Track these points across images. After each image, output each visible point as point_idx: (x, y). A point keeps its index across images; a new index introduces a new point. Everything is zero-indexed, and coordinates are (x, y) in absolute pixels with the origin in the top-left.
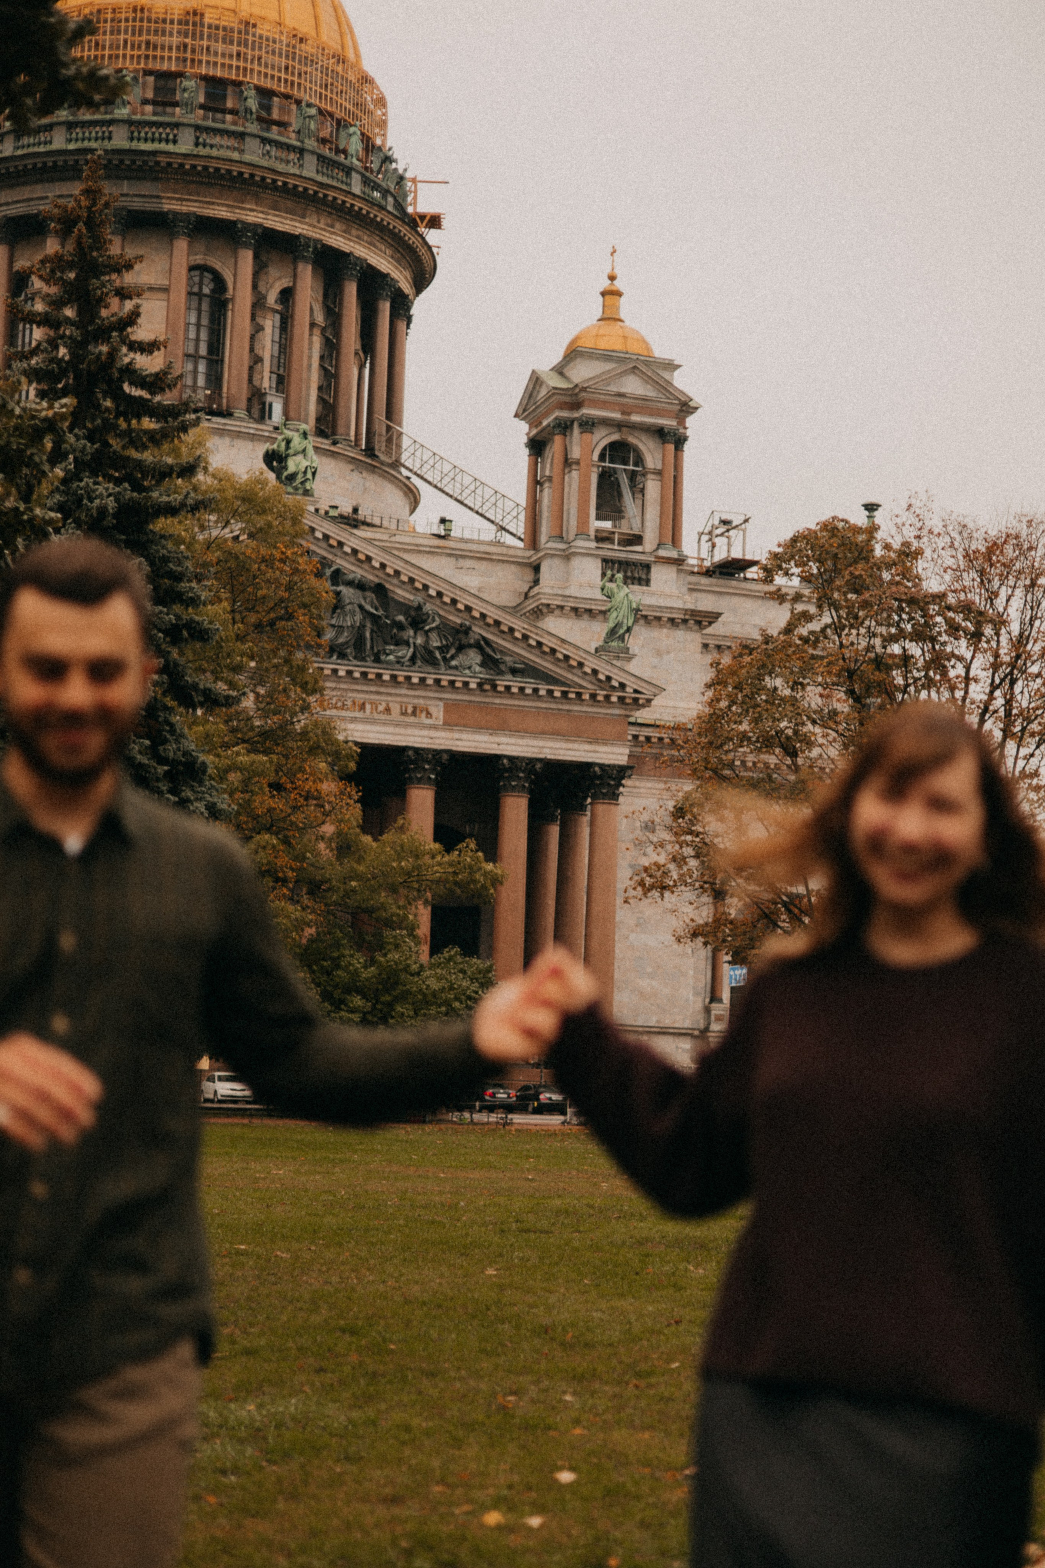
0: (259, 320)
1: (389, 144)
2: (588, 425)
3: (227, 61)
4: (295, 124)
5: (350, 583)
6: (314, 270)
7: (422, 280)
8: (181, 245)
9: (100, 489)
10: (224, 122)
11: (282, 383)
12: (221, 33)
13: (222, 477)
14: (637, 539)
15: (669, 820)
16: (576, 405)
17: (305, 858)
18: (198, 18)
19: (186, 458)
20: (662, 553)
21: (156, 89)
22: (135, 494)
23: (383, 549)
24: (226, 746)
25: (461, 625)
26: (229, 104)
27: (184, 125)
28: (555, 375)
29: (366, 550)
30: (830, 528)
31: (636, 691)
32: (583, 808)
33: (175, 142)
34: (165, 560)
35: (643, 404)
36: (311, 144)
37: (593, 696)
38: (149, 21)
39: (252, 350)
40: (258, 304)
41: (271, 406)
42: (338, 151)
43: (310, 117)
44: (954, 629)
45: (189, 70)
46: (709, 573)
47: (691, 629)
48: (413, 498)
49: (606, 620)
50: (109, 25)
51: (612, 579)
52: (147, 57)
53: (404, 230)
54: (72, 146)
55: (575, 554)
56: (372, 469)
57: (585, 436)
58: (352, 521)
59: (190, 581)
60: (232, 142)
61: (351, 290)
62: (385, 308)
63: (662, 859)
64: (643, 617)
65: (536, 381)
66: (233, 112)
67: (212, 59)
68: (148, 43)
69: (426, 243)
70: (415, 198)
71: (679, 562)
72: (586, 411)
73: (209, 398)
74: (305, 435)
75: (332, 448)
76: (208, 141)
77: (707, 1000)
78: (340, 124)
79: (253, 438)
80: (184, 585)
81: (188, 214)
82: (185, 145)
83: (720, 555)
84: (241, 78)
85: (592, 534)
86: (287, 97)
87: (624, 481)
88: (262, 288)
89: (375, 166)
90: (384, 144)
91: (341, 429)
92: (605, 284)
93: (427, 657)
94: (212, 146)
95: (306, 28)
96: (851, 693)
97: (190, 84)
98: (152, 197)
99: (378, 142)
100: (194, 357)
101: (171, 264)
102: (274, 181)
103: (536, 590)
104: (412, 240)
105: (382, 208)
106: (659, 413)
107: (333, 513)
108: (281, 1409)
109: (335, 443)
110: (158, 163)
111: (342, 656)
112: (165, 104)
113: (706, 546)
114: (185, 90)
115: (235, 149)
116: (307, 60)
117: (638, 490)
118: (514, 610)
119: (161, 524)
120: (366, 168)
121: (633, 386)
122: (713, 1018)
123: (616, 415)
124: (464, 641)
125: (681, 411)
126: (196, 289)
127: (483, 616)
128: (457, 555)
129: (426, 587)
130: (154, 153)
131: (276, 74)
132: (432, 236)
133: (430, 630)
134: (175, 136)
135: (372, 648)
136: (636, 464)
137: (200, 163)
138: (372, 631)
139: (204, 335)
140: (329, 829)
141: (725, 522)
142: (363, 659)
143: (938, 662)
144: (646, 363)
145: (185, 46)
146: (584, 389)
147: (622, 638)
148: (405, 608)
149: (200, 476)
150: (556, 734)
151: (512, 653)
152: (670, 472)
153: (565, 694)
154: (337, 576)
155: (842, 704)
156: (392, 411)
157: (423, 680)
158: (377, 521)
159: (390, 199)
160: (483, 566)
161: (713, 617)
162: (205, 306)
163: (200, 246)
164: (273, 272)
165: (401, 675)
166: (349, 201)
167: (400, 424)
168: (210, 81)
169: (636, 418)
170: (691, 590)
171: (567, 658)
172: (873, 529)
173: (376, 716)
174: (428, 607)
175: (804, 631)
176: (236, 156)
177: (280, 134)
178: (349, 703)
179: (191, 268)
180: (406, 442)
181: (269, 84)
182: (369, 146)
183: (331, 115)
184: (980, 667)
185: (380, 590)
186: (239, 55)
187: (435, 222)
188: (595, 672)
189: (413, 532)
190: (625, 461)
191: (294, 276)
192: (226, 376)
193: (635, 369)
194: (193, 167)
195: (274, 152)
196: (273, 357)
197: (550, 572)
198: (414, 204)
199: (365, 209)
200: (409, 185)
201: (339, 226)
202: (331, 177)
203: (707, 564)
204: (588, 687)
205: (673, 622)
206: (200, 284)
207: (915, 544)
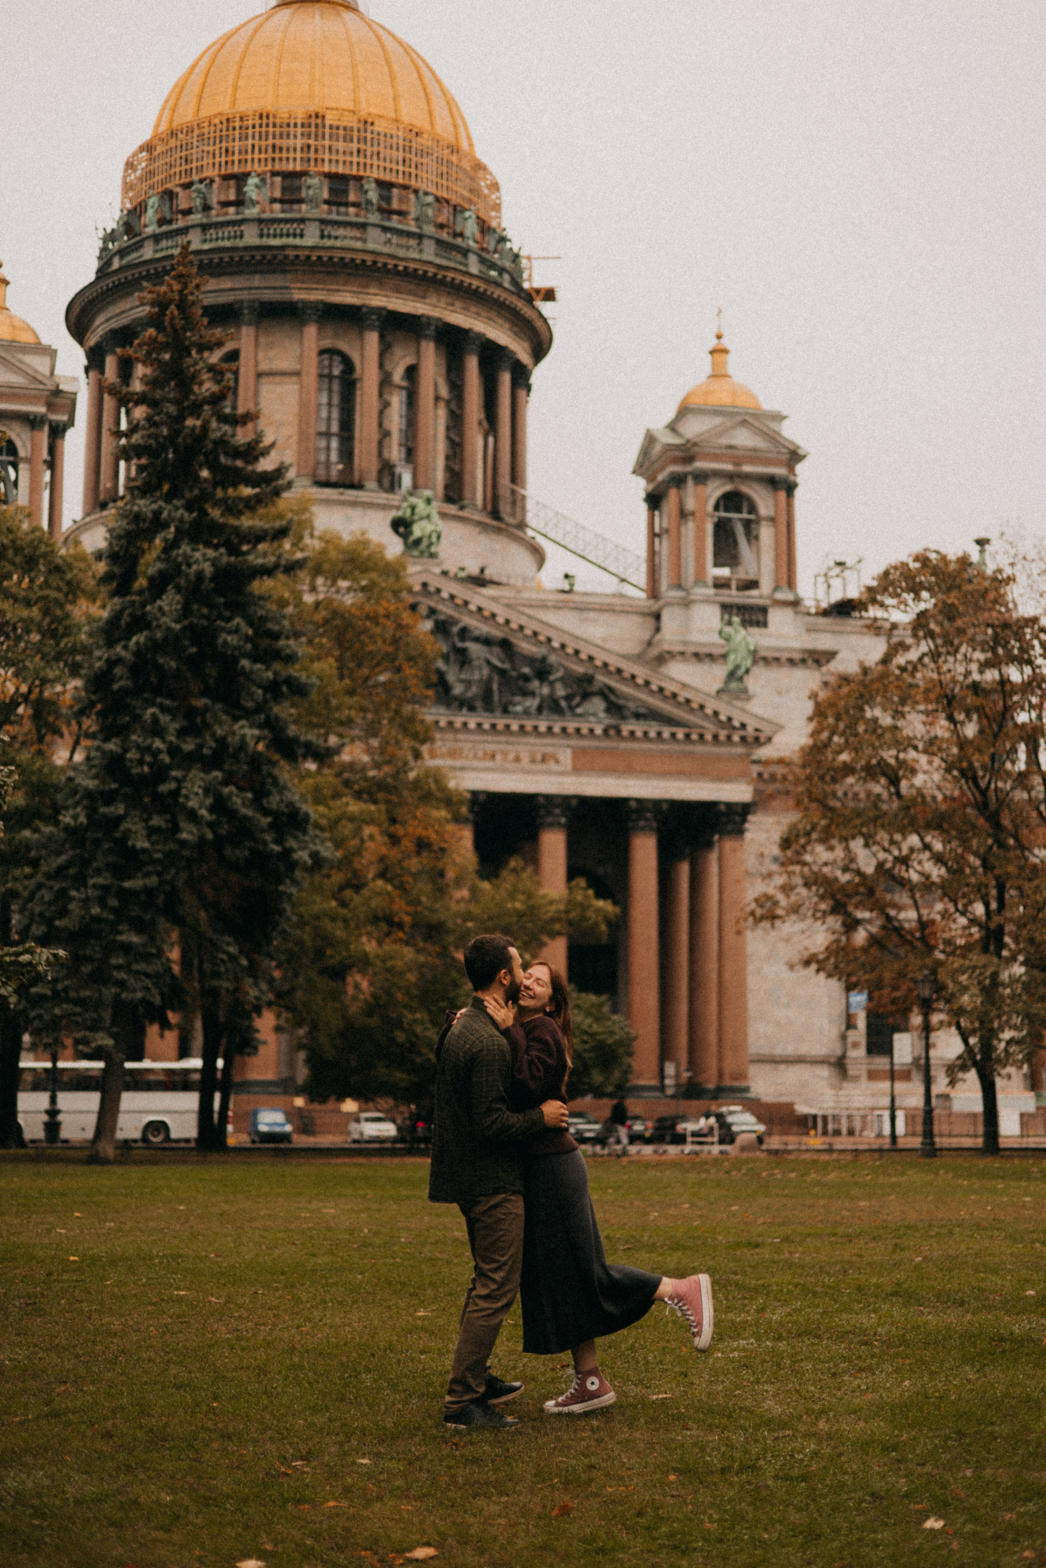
0: (386, 397)
1: (503, 227)
2: (701, 478)
3: (348, 158)
4: (414, 212)
5: (477, 640)
6: (437, 349)
7: (540, 349)
8: (311, 330)
9: (197, 555)
10: (347, 214)
11: (410, 454)
12: (341, 132)
13: (329, 540)
14: (753, 584)
15: (776, 850)
16: (689, 459)
17: (420, 903)
18: (319, 121)
19: (278, 522)
20: (779, 596)
21: (284, 189)
22: (232, 559)
23: (508, 606)
24: (337, 796)
25: (585, 674)
26: (352, 197)
27: (310, 220)
28: (667, 431)
29: (490, 607)
31: (757, 730)
32: (710, 845)
33: (302, 236)
34: (264, 619)
35: (754, 456)
36: (429, 229)
37: (715, 737)
38: (274, 126)
39: (380, 425)
40: (385, 382)
41: (400, 477)
42: (456, 235)
43: (428, 205)
45: (312, 169)
46: (825, 613)
47: (809, 668)
48: (539, 555)
49: (726, 663)
50: (237, 132)
51: (730, 623)
52: (273, 159)
53: (520, 304)
54: (206, 246)
55: (693, 602)
56: (498, 531)
57: (700, 488)
58: (480, 581)
59: (288, 638)
60: (356, 233)
61: (472, 364)
62: (506, 379)
63: (771, 891)
64: (760, 659)
65: (650, 439)
66: (356, 205)
67: (334, 157)
68: (274, 146)
69: (541, 316)
70: (531, 274)
71: (795, 604)
72: (700, 465)
73: (342, 472)
74: (428, 501)
75: (461, 513)
76: (332, 233)
77: (843, 1027)
78: (457, 210)
79: (383, 507)
80: (282, 643)
81: (317, 302)
82: (311, 238)
83: (836, 596)
84: (361, 173)
85: (710, 581)
86: (405, 187)
87: (739, 530)
88: (388, 367)
89: (491, 247)
90: (498, 226)
91: (467, 494)
92: (713, 343)
93: (552, 706)
94: (336, 238)
95: (421, 123)
97: (314, 181)
98: (281, 288)
99: (494, 224)
100: (327, 435)
101: (302, 349)
102: (396, 266)
103: (658, 637)
104: (530, 314)
105: (498, 285)
106: (770, 463)
107: (462, 574)
109: (462, 508)
110: (286, 257)
111: (472, 709)
112: (292, 202)
113: (822, 589)
114: (309, 187)
115: (358, 239)
116: (421, 153)
117: (752, 536)
118: (639, 658)
119: (260, 586)
120: (483, 249)
121: (743, 439)
122: (849, 1045)
123: (728, 467)
124: (589, 690)
125: (791, 459)
126: (326, 371)
127: (606, 665)
128: (581, 608)
129: (549, 640)
130: (283, 247)
131: (394, 167)
132: (546, 308)
133: (557, 680)
134: (302, 230)
135: (500, 700)
136: (750, 512)
137: (325, 254)
138: (500, 685)
139: (335, 414)
141: (840, 564)
142: (491, 711)
144: (754, 415)
145: (309, 146)
146: (695, 444)
147: (741, 679)
148: (531, 660)
150: (681, 774)
151: (635, 699)
152: (783, 519)
153: (687, 736)
154: (465, 633)
155: (942, 728)
156: (516, 475)
157: (550, 729)
158: (504, 580)
159: (506, 277)
160: (605, 616)
161: (830, 655)
162: (336, 387)
163: (329, 331)
164: (398, 351)
165: (529, 724)
166: (467, 280)
167: (523, 487)
168: (331, 177)
169: (747, 468)
170: (809, 630)
171: (688, 701)
173: (507, 765)
174: (553, 659)
175: (901, 659)
176: (359, 245)
177: (400, 222)
178: (480, 753)
179: (322, 352)
180: (530, 505)
181: (388, 177)
182: (485, 228)
183: (447, 201)
185: (506, 645)
186: (359, 151)
187: (549, 295)
188: (716, 714)
189: (539, 588)
190: (739, 510)
191: (418, 353)
192: (357, 451)
193: (744, 422)
194: (319, 258)
195: (395, 239)
196: (401, 430)
197: (671, 620)
198: (530, 279)
199: (483, 286)
200: (524, 263)
201: (458, 304)
202: (450, 259)
203: (824, 605)
204: (710, 728)
205: (791, 662)
206: (330, 366)
207: (1008, 571)
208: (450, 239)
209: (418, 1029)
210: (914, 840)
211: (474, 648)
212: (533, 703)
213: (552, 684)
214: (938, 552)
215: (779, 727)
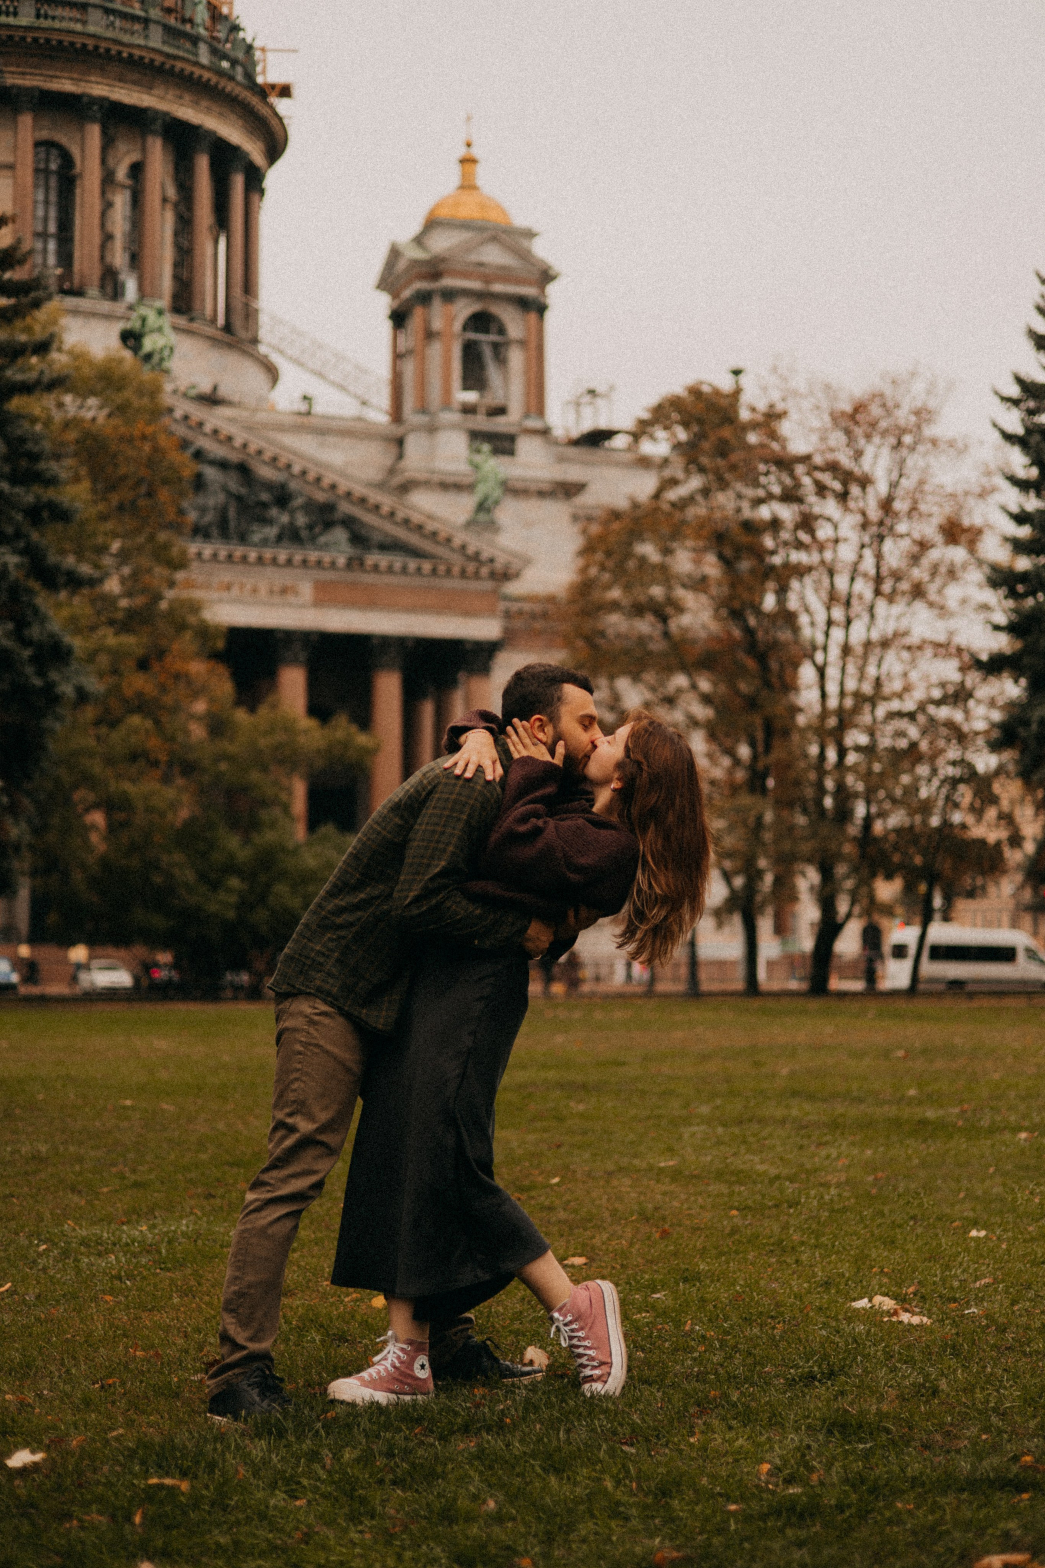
0: (109, 196)
1: (235, 14)
2: (449, 295)
5: (213, 463)
6: (164, 146)
7: (274, 150)
8: (26, 120)
11: (135, 260)
13: (78, 356)
14: (501, 411)
16: (436, 276)
17: (175, 739)
19: (39, 335)
20: (527, 424)
23: (246, 428)
24: (93, 627)
25: (327, 502)
28: (413, 245)
29: (227, 429)
30: (695, 392)
31: (504, 564)
32: (454, 683)
33: (15, 14)
34: (22, 440)
35: (505, 274)
36: (155, 13)
37: (462, 571)
39: (103, 225)
40: (108, 180)
41: (124, 285)
42: (184, 21)
44: (821, 490)
46: (575, 443)
47: (558, 500)
48: (272, 373)
49: (474, 493)
51: (478, 451)
53: (252, 100)
55: (438, 427)
56: (230, 346)
57: (447, 307)
58: (212, 400)
59: (48, 460)
60: (74, 13)
61: (202, 164)
62: (238, 182)
64: (510, 489)
65: (395, 253)
69: (276, 114)
70: (264, 68)
71: (545, 432)
72: (448, 282)
73: (61, 278)
74: (160, 312)
75: (190, 326)
76: (50, 13)
79: (108, 317)
80: (42, 465)
81: (32, 89)
82: (26, 17)
83: (587, 425)
85: (456, 406)
87: (487, 352)
88: (111, 162)
89: (223, 36)
90: (231, 13)
91: (197, 305)
92: (461, 152)
93: (291, 535)
94: (54, 18)
96: (721, 557)
99: (225, 10)
100: (43, 235)
101: (16, 141)
102: (120, 53)
103: (401, 464)
104: (264, 111)
105: (232, 78)
106: (519, 281)
107: (193, 393)
108: (173, 1228)
109: (192, 320)
111: (206, 536)
113: (571, 417)
115: (77, 21)
117: (501, 359)
118: (381, 486)
119: (16, 403)
120: (213, 38)
121: (492, 256)
123: (476, 285)
124: (331, 519)
125: (541, 279)
126: (42, 166)
127: (348, 493)
128: (319, 432)
129: (289, 466)
132: (281, 106)
133: (297, 508)
134: (15, 8)
135: (237, 528)
136: (498, 335)
137: (42, 36)
138: (236, 512)
139: (53, 213)
140: (200, 707)
141: (592, 392)
142: (227, 539)
143: (807, 522)
144: (505, 231)
146: (443, 260)
147: (489, 511)
148: (269, 486)
149: (54, 355)
150: (427, 610)
151: (379, 530)
152: (533, 345)
153: (434, 571)
154: (199, 455)
155: (711, 567)
156: (249, 286)
157: (289, 559)
158: (238, 399)
159: (239, 70)
160: (347, 442)
161: (581, 487)
162: (53, 182)
163: (47, 122)
164: (122, 146)
165: (268, 554)
166: (197, 72)
167: (257, 300)
169: (498, 287)
170: (558, 461)
171: (434, 533)
172: (737, 392)
173: (243, 597)
174: (293, 485)
175: (673, 495)
176: (79, 27)
178: (215, 584)
179: (38, 144)
180: (264, 319)
182: (216, 15)
184: (848, 526)
185: (243, 470)
187: (285, 91)
188: (463, 547)
189: (273, 409)
190: (487, 331)
191: (144, 150)
192: (77, 254)
193: (494, 239)
194: (35, 40)
195: (118, 23)
196: (124, 234)
197: (414, 446)
198: (264, 72)
199: (214, 79)
200: (258, 55)
201: (187, 97)
202: (178, 48)
203: (575, 434)
204: (457, 561)
205: (542, 494)
206: (47, 161)
207: (780, 407)
208: (179, 26)
209: (177, 872)
210: (680, 680)
211: (211, 473)
212: (272, 532)
213: (292, 512)
214: (710, 385)
215: (527, 562)
